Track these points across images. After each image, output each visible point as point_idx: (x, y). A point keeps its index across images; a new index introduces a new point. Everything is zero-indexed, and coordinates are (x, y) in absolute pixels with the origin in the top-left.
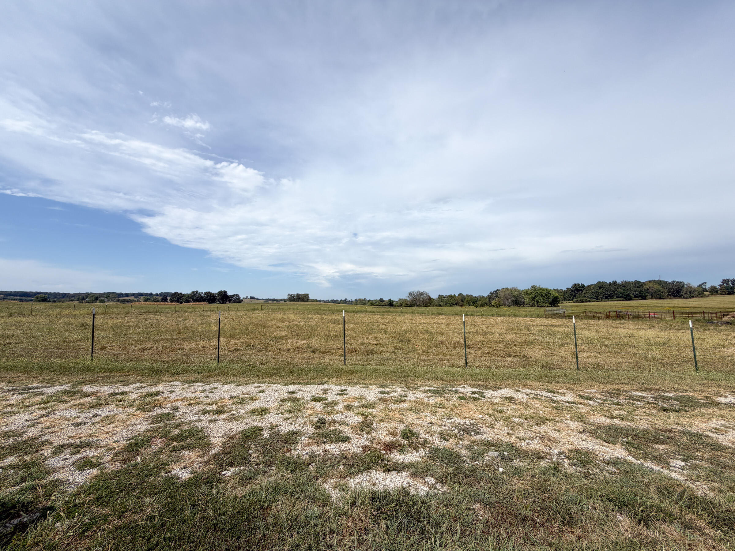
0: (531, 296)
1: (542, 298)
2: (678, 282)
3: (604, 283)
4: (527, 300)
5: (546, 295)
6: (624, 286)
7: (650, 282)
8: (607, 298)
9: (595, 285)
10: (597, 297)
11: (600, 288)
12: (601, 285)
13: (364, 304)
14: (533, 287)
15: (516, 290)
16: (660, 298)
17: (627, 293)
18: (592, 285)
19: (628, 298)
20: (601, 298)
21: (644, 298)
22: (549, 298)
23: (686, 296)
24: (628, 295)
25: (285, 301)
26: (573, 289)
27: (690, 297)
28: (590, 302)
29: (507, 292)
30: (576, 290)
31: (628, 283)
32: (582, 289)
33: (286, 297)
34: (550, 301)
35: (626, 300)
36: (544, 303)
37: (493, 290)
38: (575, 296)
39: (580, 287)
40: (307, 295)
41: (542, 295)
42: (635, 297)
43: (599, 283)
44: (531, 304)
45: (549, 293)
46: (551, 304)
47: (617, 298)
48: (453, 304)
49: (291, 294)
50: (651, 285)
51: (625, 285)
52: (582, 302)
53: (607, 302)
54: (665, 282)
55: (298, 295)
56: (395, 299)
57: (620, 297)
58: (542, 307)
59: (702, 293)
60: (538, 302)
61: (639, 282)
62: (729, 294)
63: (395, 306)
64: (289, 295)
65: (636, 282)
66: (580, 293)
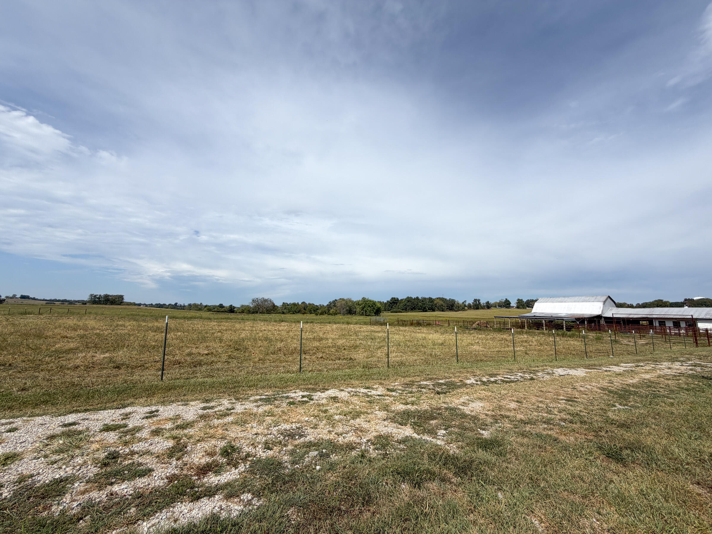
0: (361, 306)
1: (369, 308)
2: (452, 300)
3: (411, 298)
4: (358, 310)
5: (372, 306)
6: (423, 301)
7: (437, 298)
8: (412, 310)
9: (406, 299)
10: (406, 308)
11: (408, 301)
12: (409, 300)
13: (200, 309)
14: (363, 298)
15: (350, 301)
16: (443, 311)
17: (424, 306)
18: (403, 299)
19: (425, 310)
20: (409, 310)
21: (434, 310)
22: (374, 309)
23: (456, 309)
24: (425, 308)
25: (84, 303)
26: (391, 302)
27: (458, 311)
28: (401, 312)
29: (344, 302)
30: (393, 302)
31: (425, 299)
32: (397, 302)
33: (86, 298)
34: (374, 311)
35: (424, 312)
36: (370, 312)
37: (332, 300)
38: (392, 307)
39: (395, 301)
40: (121, 297)
41: (369, 306)
42: (429, 309)
43: (408, 297)
44: (361, 313)
45: (374, 304)
46: (375, 313)
47: (418, 310)
48: (296, 312)
49: (95, 294)
50: (438, 301)
51: (424, 299)
52: (396, 312)
53: (411, 313)
54: (446, 299)
55: (106, 296)
56: (237, 305)
57: (420, 309)
58: (369, 315)
59: (464, 308)
60: (366, 311)
61: (432, 298)
62: (476, 309)
63: (236, 313)
64: (91, 295)
65: (430, 298)
66: (395, 305)
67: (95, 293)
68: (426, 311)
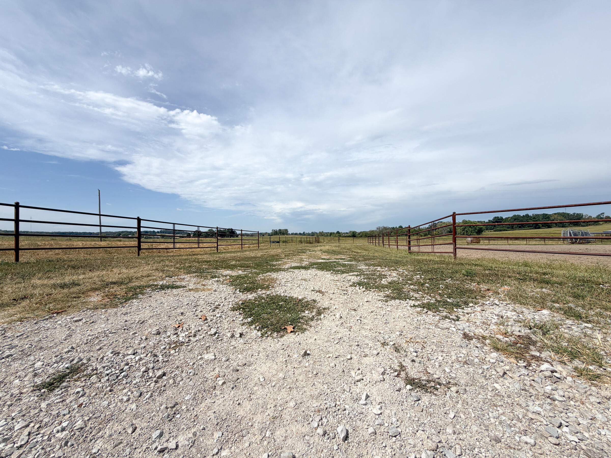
0: (462, 228)
1: (470, 229)
2: (578, 214)
3: (519, 216)
4: (459, 231)
5: (474, 226)
6: (534, 218)
7: (555, 214)
8: (520, 227)
9: (512, 218)
10: (513, 227)
11: (515, 220)
12: (516, 218)
14: (463, 222)
16: (563, 227)
17: (536, 223)
18: (508, 217)
19: (537, 227)
20: (516, 228)
21: (550, 227)
22: (476, 229)
23: (583, 224)
24: (537, 225)
25: (269, 235)
26: (494, 221)
27: (587, 226)
28: (507, 230)
29: (444, 225)
30: (496, 221)
32: (501, 221)
34: (476, 231)
35: (536, 229)
36: (472, 232)
37: (431, 223)
38: (495, 226)
39: (499, 219)
40: (286, 230)
41: (470, 227)
42: (543, 226)
43: (515, 216)
44: (462, 233)
45: (475, 224)
46: (477, 233)
47: (528, 227)
50: (556, 216)
51: (536, 216)
52: (501, 231)
55: (280, 230)
57: (531, 227)
60: (467, 232)
61: (547, 214)
64: (273, 230)
65: (544, 214)
66: (499, 223)
67: (274, 229)
68: (539, 228)
